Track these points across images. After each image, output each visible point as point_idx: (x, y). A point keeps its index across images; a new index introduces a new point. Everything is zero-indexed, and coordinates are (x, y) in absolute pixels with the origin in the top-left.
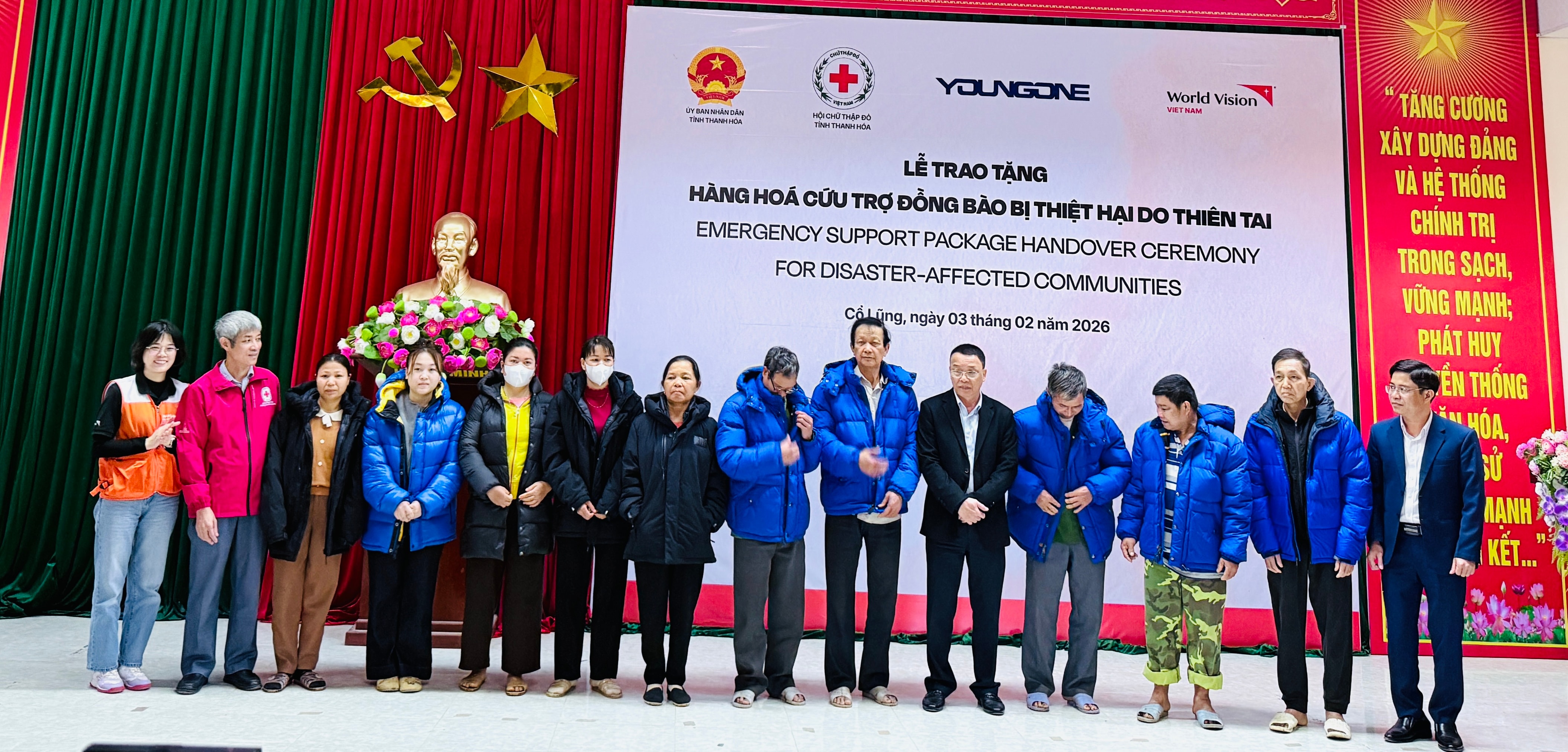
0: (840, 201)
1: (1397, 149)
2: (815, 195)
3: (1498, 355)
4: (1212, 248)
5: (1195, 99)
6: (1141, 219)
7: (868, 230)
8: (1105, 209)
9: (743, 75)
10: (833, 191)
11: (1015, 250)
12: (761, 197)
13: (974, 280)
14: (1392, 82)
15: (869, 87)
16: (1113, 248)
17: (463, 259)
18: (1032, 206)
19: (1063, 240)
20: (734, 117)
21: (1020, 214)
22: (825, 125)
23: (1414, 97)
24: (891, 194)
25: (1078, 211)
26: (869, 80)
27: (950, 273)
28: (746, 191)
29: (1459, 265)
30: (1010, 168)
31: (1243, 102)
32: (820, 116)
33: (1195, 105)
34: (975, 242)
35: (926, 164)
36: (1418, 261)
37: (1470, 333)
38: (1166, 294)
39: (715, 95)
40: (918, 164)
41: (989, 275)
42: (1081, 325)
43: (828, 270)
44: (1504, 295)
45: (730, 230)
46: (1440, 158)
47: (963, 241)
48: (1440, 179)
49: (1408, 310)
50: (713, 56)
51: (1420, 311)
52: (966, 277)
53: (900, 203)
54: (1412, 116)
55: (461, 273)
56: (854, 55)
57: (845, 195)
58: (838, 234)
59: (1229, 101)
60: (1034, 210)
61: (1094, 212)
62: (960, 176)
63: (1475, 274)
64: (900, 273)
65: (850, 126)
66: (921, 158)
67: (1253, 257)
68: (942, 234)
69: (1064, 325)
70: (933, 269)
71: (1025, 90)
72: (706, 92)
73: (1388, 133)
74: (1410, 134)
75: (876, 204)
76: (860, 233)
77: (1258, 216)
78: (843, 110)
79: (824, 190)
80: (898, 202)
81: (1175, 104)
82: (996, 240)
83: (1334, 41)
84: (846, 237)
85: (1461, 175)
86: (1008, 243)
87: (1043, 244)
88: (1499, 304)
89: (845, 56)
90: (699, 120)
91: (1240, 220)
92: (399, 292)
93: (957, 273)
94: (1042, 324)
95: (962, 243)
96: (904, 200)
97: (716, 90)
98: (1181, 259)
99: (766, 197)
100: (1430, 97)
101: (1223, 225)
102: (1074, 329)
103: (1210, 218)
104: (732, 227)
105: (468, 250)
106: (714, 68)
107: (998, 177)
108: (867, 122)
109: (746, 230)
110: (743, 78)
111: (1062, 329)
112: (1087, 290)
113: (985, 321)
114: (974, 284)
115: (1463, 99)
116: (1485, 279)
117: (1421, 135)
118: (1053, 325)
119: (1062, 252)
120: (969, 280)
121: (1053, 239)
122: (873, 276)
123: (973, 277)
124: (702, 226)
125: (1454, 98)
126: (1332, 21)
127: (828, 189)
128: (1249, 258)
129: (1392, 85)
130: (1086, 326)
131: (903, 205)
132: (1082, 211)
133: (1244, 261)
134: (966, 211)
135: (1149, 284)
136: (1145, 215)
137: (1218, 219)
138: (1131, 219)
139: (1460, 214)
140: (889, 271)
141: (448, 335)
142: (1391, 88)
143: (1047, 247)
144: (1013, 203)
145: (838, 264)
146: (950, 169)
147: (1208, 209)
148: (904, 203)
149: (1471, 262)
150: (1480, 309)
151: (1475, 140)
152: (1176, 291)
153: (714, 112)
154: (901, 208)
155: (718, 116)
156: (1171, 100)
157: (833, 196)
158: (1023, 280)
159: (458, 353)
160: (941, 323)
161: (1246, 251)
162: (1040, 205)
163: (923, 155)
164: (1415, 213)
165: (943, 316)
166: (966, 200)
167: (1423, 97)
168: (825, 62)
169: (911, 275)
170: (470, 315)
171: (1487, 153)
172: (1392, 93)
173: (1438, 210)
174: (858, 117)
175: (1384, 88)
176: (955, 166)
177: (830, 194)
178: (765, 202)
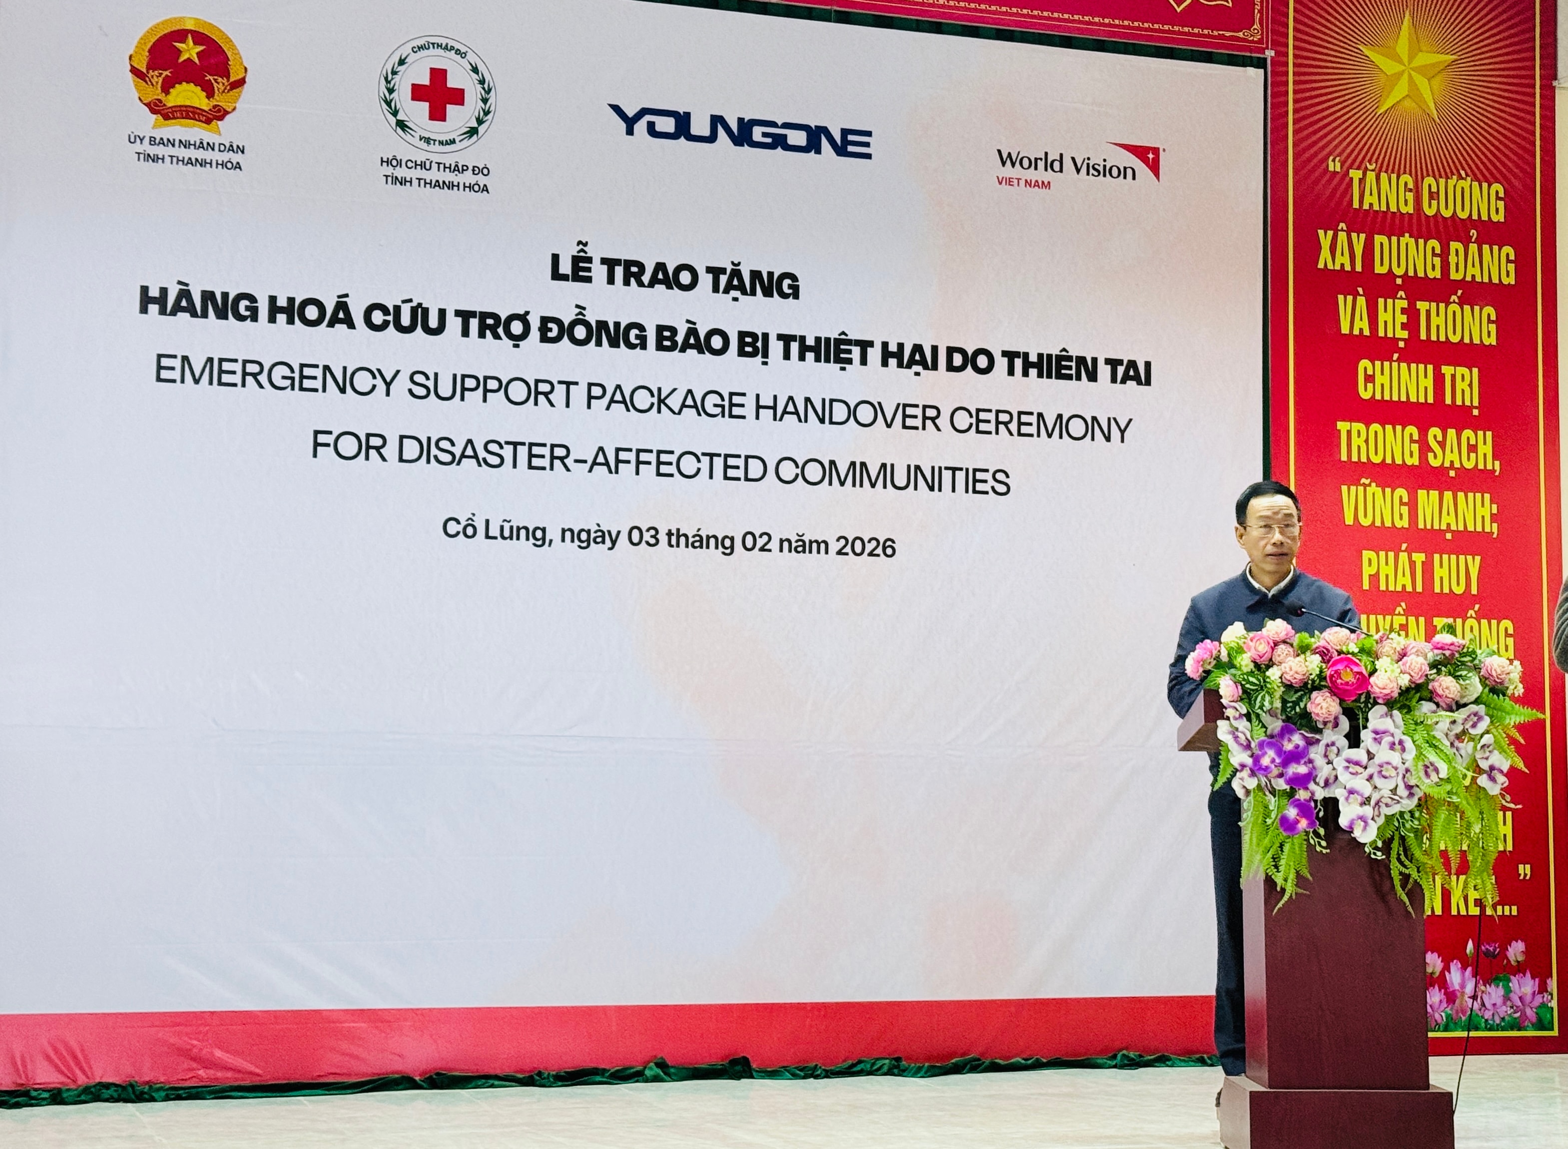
0: (433, 323)
1: (1343, 260)
2: (385, 311)
3: (1474, 591)
4: (1060, 416)
5: (1041, 164)
6: (951, 368)
7: (486, 378)
8: (893, 348)
9: (240, 76)
10: (420, 305)
11: (743, 417)
12: (282, 310)
13: (672, 469)
14: (1338, 151)
15: (487, 113)
16: (905, 416)
18: (772, 339)
19: (824, 400)
20: (225, 157)
21: (753, 354)
22: (403, 182)
23: (1371, 176)
24: (527, 313)
25: (849, 352)
26: (485, 101)
27: (631, 456)
28: (252, 299)
29: (1425, 448)
30: (736, 273)
31: (1115, 172)
32: (394, 163)
33: (1041, 175)
34: (675, 402)
35: (589, 260)
36: (1367, 441)
37: (1437, 557)
38: (987, 493)
39: (187, 111)
40: (576, 260)
41: (699, 461)
42: (849, 546)
43: (411, 449)
44: (1487, 496)
45: (221, 372)
46: (1405, 276)
47: (655, 400)
48: (1403, 311)
49: (1349, 520)
50: (181, 35)
51: (1365, 522)
52: (659, 463)
53: (543, 329)
54: (1366, 206)
56: (458, 52)
57: (442, 313)
58: (430, 384)
59: (1094, 170)
60: (776, 348)
61: (875, 354)
62: (651, 285)
63: (1447, 464)
64: (543, 456)
65: (451, 186)
66: (582, 251)
67: (1123, 432)
68: (618, 387)
69: (823, 546)
70: (601, 449)
71: (765, 135)
72: (170, 104)
73: (1330, 233)
74: (1363, 236)
75: (500, 330)
76: (470, 383)
77: (1132, 364)
78: (436, 154)
79: (404, 302)
80: (540, 329)
81: (1008, 171)
82: (713, 399)
83: (1255, 75)
84: (445, 389)
85: (1434, 305)
86: (732, 405)
87: (791, 408)
88: (1480, 511)
89: (440, 52)
90: (155, 159)
91: (1104, 371)
93: (644, 457)
94: (786, 544)
95: (652, 404)
96: (550, 325)
97: (188, 103)
98: (1011, 434)
99: (292, 311)
100: (1394, 176)
101: (1079, 378)
102: (840, 553)
103: (1060, 367)
104: (226, 366)
106: (183, 58)
107: (716, 289)
108: (482, 180)
109: (253, 372)
110: (241, 82)
111: (819, 552)
112: (861, 485)
113: (691, 540)
114: (672, 475)
115: (1442, 181)
116: (1462, 471)
117: (1379, 239)
118: (804, 546)
119: (822, 421)
120: (664, 469)
121: (808, 400)
122: (495, 460)
123: (670, 464)
124: (165, 362)
125: (1429, 180)
126: (1253, 41)
127: (410, 301)
128: (1115, 433)
129: (1339, 155)
130: (858, 547)
131: (550, 335)
132: (856, 351)
133: (1108, 439)
134: (660, 347)
135: (960, 475)
136: (958, 360)
137: (1070, 368)
138: (935, 367)
139: (1430, 368)
140: (523, 451)
142: (1338, 159)
143: (796, 413)
144: (742, 335)
145: (429, 439)
146: (632, 271)
147: (1055, 352)
148: (551, 330)
149: (1442, 445)
150: (1452, 520)
151: (1457, 251)
152: (1001, 488)
153: (186, 145)
154: (544, 339)
155: (192, 154)
156: (1004, 164)
157: (420, 313)
158: (755, 469)
160: (614, 543)
161: (1112, 422)
162: (786, 339)
163: (586, 244)
164: (1364, 364)
165: (619, 533)
166: (660, 329)
167: (1384, 176)
168: (402, 62)
169: (562, 459)
171: (1473, 272)
172: (1338, 169)
173: (1399, 360)
174: (465, 168)
175: (1326, 158)
176: (641, 266)
177: (414, 311)
178: (291, 321)
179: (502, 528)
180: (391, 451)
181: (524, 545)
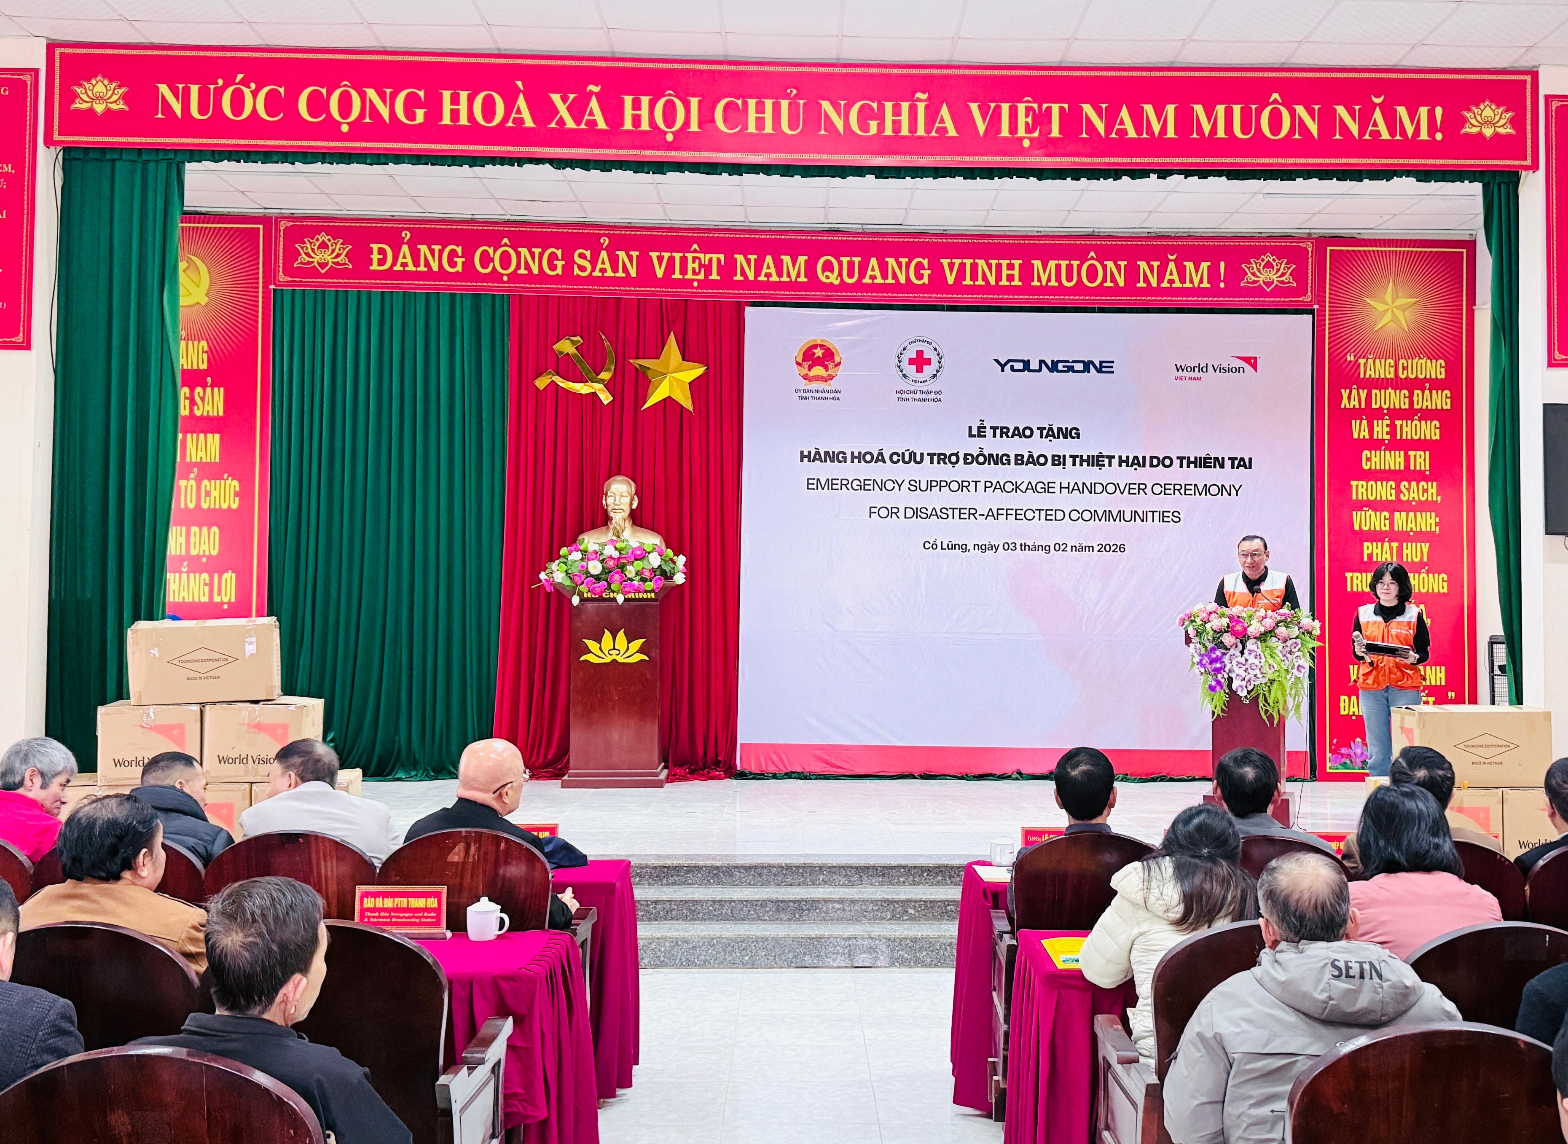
0: (918, 459)
1: (1355, 403)
2: (898, 455)
3: (1425, 560)
4: (1206, 485)
6: (1152, 465)
7: (941, 481)
8: (1124, 458)
10: (913, 452)
11: (1054, 492)
12: (856, 457)
13: (1022, 517)
14: (1352, 351)
16: (1130, 488)
17: (628, 512)
18: (1067, 458)
19: (1091, 483)
20: (833, 395)
21: (1059, 464)
22: (905, 400)
23: (1370, 361)
24: (958, 452)
25: (1103, 461)
27: (1004, 512)
28: (844, 453)
29: (1399, 491)
30: (1051, 429)
32: (902, 392)
34: (1023, 487)
35: (985, 428)
36: (1367, 490)
37: (1404, 544)
38: (1169, 522)
40: (979, 428)
41: (1034, 512)
42: (1103, 548)
43: (910, 513)
44: (1433, 514)
45: (832, 484)
46: (1388, 409)
47: (1014, 487)
48: (1387, 426)
49: (1357, 528)
51: (1365, 529)
52: (1016, 514)
53: (965, 459)
54: (1367, 376)
55: (627, 522)
57: (922, 454)
58: (917, 485)
59: (1222, 370)
60: (1069, 461)
61: (1115, 461)
62: (1012, 437)
63: (1411, 499)
64: (965, 513)
65: (925, 400)
66: (982, 424)
67: (1237, 491)
68: (998, 482)
69: (1091, 548)
70: (991, 509)
73: (1348, 391)
74: (1366, 391)
75: (947, 460)
76: (934, 484)
77: (1242, 459)
78: (919, 387)
79: (906, 450)
81: (1180, 374)
82: (1040, 485)
83: (1308, 318)
84: (924, 487)
85: (1404, 422)
86: (1049, 487)
87: (1076, 488)
88: (1429, 521)
90: (806, 398)
91: (1228, 463)
92: (581, 537)
93: (1009, 512)
94: (1074, 548)
95: (1013, 489)
96: (968, 457)
98: (1181, 494)
99: (860, 457)
100: (1383, 361)
102: (1099, 551)
103: (1205, 462)
104: (834, 482)
107: (1041, 437)
108: (938, 396)
109: (845, 484)
111: (1089, 551)
112: (1109, 521)
113: (1031, 547)
114: (1022, 519)
115: (1410, 361)
116: (1420, 502)
117: (1374, 391)
118: (1082, 548)
119: (1091, 493)
120: (1018, 517)
121: (1084, 483)
122: (945, 516)
123: (1021, 514)
124: (810, 481)
125: (1403, 361)
126: (1306, 302)
127: (909, 450)
128: (1233, 492)
129: (1353, 353)
130: (1108, 548)
131: (968, 461)
132: (1106, 460)
133: (1230, 495)
134: (1016, 464)
135: (1156, 514)
136: (1155, 462)
137: (1211, 463)
138: (1144, 466)
139: (1402, 453)
140: (957, 512)
141: (622, 568)
142: (1352, 355)
143: (1079, 489)
144: (1053, 456)
145: (917, 508)
146: (1004, 431)
147: (1203, 456)
148: (968, 459)
149: (1408, 489)
150: (1413, 526)
151: (1418, 394)
152: (1176, 520)
153: (817, 391)
154: (965, 463)
155: (820, 395)
156: (1178, 370)
157: (913, 455)
158: (1060, 515)
159: (631, 580)
160: (996, 550)
161: (1232, 487)
162: (1074, 457)
163: (983, 421)
164: (1366, 453)
165: (999, 545)
166: (1016, 456)
167: (1377, 361)
168: (904, 349)
169: (973, 514)
171: (1427, 404)
172: (1352, 359)
173: (1385, 450)
174: (931, 392)
175: (1346, 354)
176: (1008, 429)
177: (910, 454)
178: (860, 462)
179: (948, 544)
180: (901, 514)
181: (957, 551)
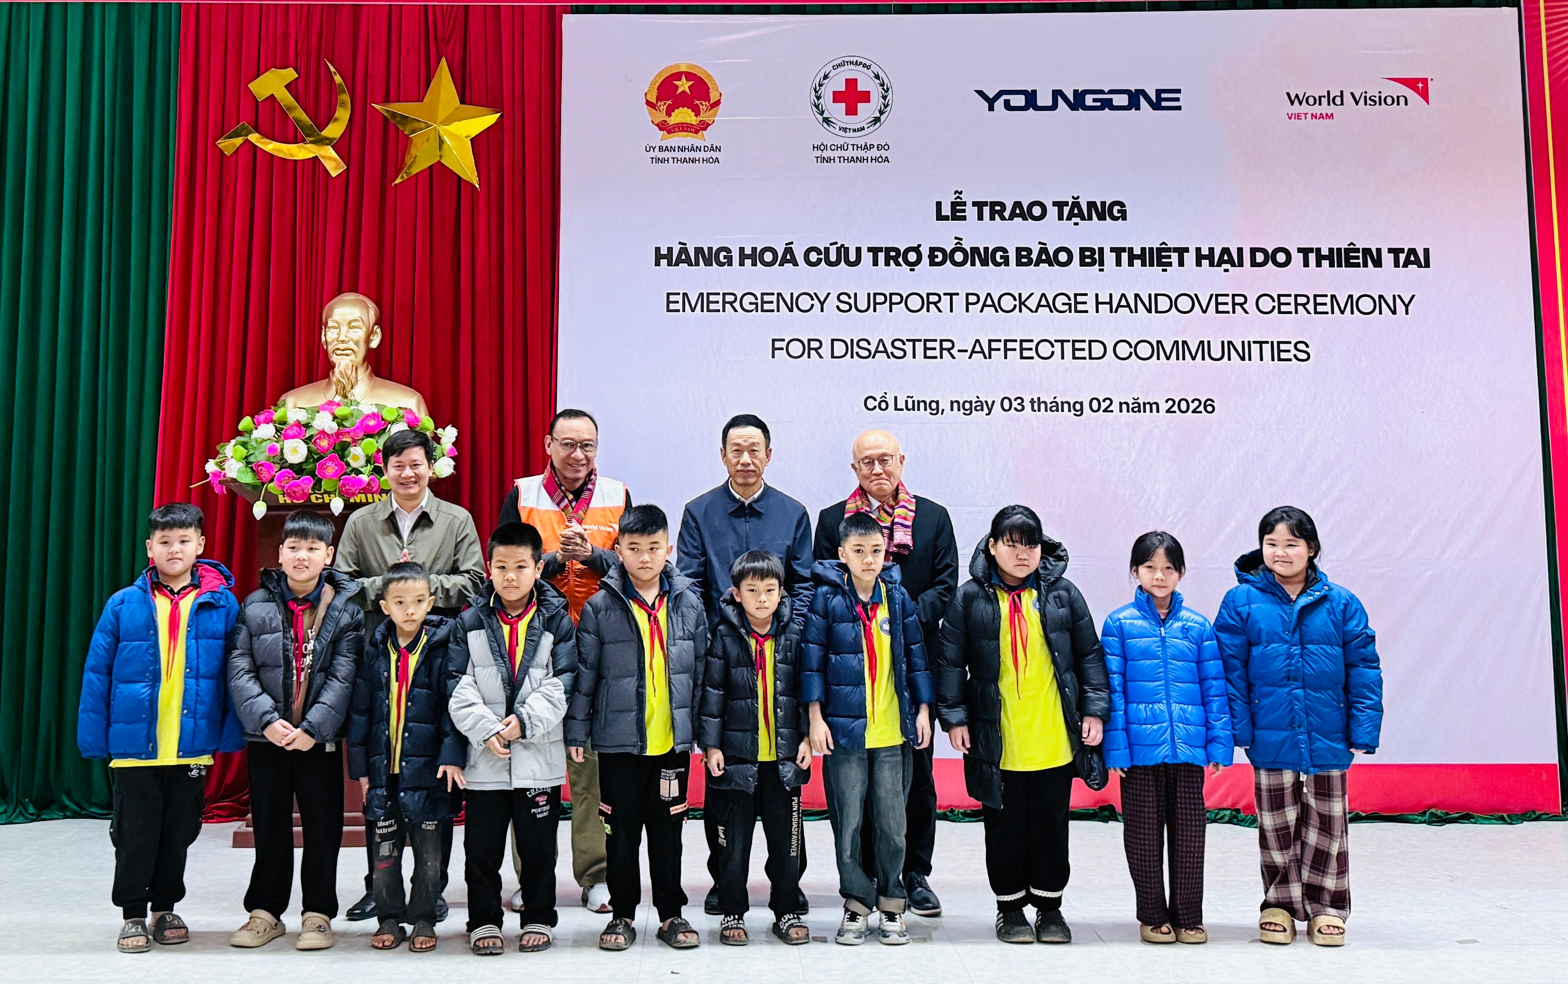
0: (852, 257)
2: (819, 251)
4: (1351, 296)
5: (1324, 101)
6: (1254, 264)
7: (891, 294)
8: (1205, 252)
9: (718, 99)
10: (842, 245)
11: (1086, 312)
12: (748, 256)
13: (1032, 353)
15: (886, 107)
16: (1217, 304)
17: (361, 353)
18: (1107, 252)
19: (1150, 295)
20: (708, 155)
21: (1093, 264)
22: (829, 160)
24: (919, 246)
25: (1169, 257)
27: (1001, 345)
28: (728, 250)
30: (1076, 204)
31: (1389, 101)
32: (822, 147)
34: (1032, 303)
35: (964, 204)
38: (1290, 360)
39: (683, 127)
40: (954, 205)
41: (1053, 346)
42: (1176, 406)
43: (840, 349)
45: (709, 302)
47: (1017, 303)
50: (678, 76)
52: (1022, 349)
53: (932, 256)
55: (361, 371)
56: (865, 65)
57: (858, 250)
58: (852, 301)
60: (1110, 258)
61: (1190, 258)
62: (1011, 218)
64: (935, 349)
65: (861, 160)
66: (958, 197)
67: (1407, 306)
68: (989, 295)
69: (1154, 406)
70: (977, 341)
71: (1095, 100)
72: (671, 123)
75: (900, 260)
76: (880, 299)
77: (1412, 251)
79: (831, 244)
80: (929, 257)
82: (1062, 299)
83: (1510, 13)
84: (862, 305)
86: (1076, 303)
87: (1123, 302)
89: (852, 67)
90: (663, 161)
91: (1388, 259)
92: (283, 397)
93: (1010, 345)
94: (1124, 406)
95: (1015, 306)
96: (936, 253)
97: (683, 121)
98: (1309, 312)
99: (755, 257)
101: (1365, 265)
102: (1168, 411)
103: (1348, 258)
104: (712, 298)
105: (368, 340)
106: (679, 91)
107: (1061, 218)
108: (884, 154)
109: (730, 301)
110: (718, 103)
111: (1151, 411)
112: (1184, 359)
113: (1049, 406)
114: (1032, 358)
118: (1139, 406)
119: (1149, 311)
120: (1026, 353)
121: (1137, 295)
122: (900, 353)
123: (1031, 349)
124: (672, 298)
127: (836, 243)
128: (1400, 307)
130: (1184, 405)
131: (937, 260)
132: (1175, 257)
133: (1394, 312)
134: (1019, 263)
135: (1267, 348)
136: (1260, 258)
137: (1358, 258)
138: (1241, 264)
140: (920, 346)
141: (341, 450)
143: (1128, 306)
144: (1082, 250)
145: (852, 340)
146: (997, 210)
147: (1344, 245)
148: (937, 257)
152: (1302, 356)
153: (682, 149)
154: (932, 263)
155: (688, 155)
157: (842, 251)
158: (1097, 350)
159: (358, 472)
160: (990, 410)
161: (1397, 298)
162: (1118, 251)
163: (961, 193)
165: (993, 402)
166: (1019, 250)
169: (949, 350)
170: (372, 423)
176: (1003, 205)
177: (839, 250)
178: (754, 264)
179: (907, 401)
180: (825, 351)
181: (923, 414)
